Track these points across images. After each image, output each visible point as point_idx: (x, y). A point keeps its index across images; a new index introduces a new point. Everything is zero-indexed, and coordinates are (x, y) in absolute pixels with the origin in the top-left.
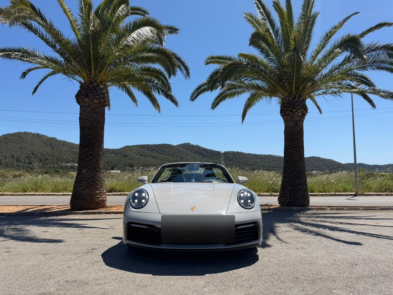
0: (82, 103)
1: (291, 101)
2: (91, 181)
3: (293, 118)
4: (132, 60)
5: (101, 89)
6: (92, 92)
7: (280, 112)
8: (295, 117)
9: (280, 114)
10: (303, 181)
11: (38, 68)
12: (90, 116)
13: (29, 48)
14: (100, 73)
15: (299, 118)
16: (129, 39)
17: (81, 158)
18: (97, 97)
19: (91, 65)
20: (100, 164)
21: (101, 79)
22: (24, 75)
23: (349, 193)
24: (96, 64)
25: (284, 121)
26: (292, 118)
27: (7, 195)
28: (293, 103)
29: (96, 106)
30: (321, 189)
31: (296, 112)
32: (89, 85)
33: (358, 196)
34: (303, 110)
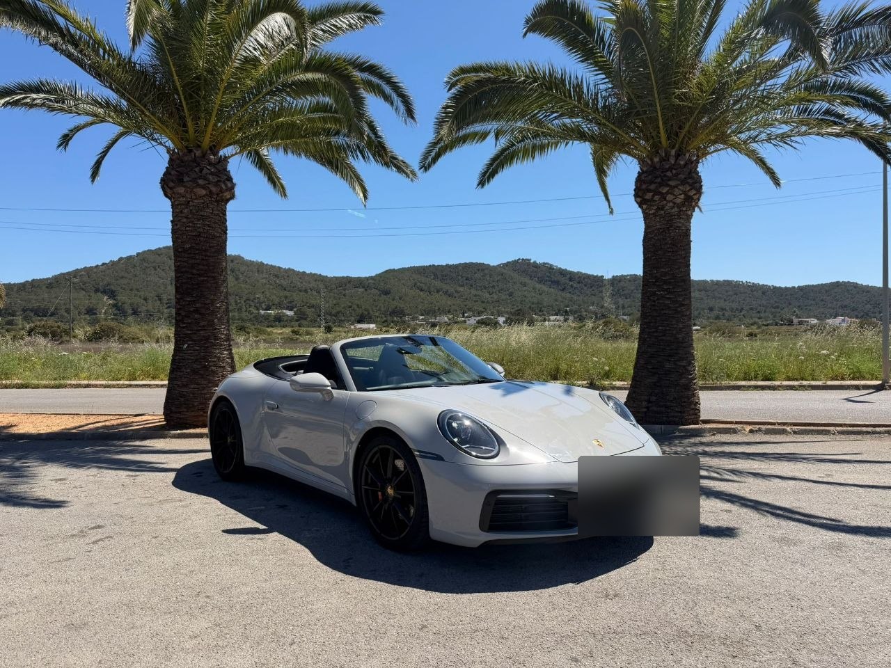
0: (173, 197)
1: (658, 166)
2: (199, 367)
3: (663, 208)
4: (272, 90)
5: (211, 164)
6: (192, 170)
8: (667, 207)
9: (633, 198)
11: (92, 123)
12: (190, 224)
13: (63, 82)
15: (676, 209)
16: (250, 44)
18: (201, 182)
20: (217, 329)
21: (209, 141)
22: (66, 140)
23: (863, 382)
26: (658, 209)
27: (96, 386)
28: (662, 172)
29: (203, 203)
30: (793, 369)
31: (667, 193)
32: (184, 155)
33: (886, 389)
34: (688, 189)
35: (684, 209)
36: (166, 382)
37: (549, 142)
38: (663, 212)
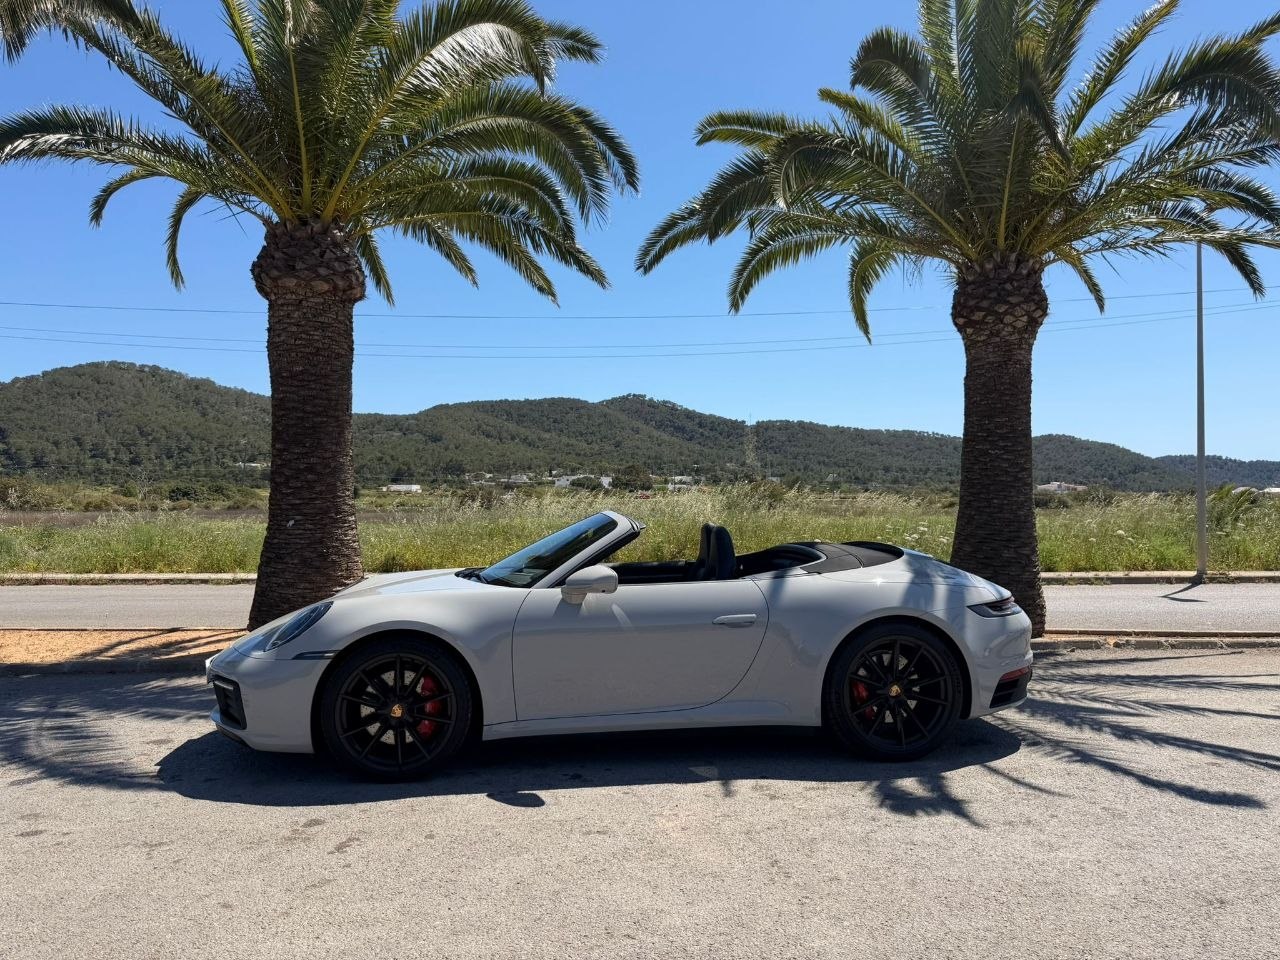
0: (275, 294)
1: (991, 276)
2: (313, 555)
3: (998, 334)
4: (437, 139)
5: (336, 244)
6: (307, 253)
7: (952, 314)
8: (1004, 333)
9: (950, 319)
10: (1026, 551)
12: (304, 336)
14: (330, 187)
15: (1017, 336)
16: (426, 67)
17: (278, 480)
18: (323, 271)
19: (300, 163)
20: (340, 497)
21: (335, 210)
23: (1175, 574)
24: (317, 158)
25: (965, 345)
26: (992, 334)
28: (1000, 284)
29: (323, 304)
30: (1080, 557)
31: (1006, 313)
32: (295, 229)
33: (1205, 583)
34: (1033, 308)
35: (1026, 336)
36: (254, 576)
37: (819, 238)
38: (998, 339)
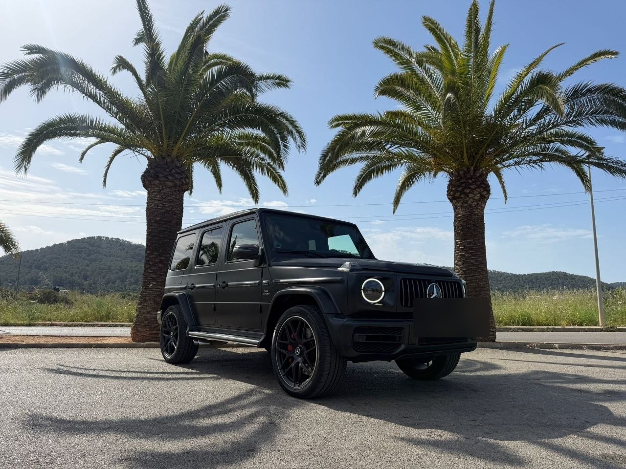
0: (150, 188)
1: (462, 177)
3: (467, 202)
5: (176, 167)
6: (164, 171)
8: (469, 202)
9: (446, 197)
12: (161, 205)
14: (175, 143)
15: (475, 203)
17: (147, 267)
18: (170, 178)
21: (178, 153)
25: (453, 208)
26: (464, 203)
28: (466, 180)
29: (170, 192)
31: (469, 193)
32: (160, 161)
34: (482, 190)
35: (480, 203)
37: (391, 164)
38: (467, 205)
